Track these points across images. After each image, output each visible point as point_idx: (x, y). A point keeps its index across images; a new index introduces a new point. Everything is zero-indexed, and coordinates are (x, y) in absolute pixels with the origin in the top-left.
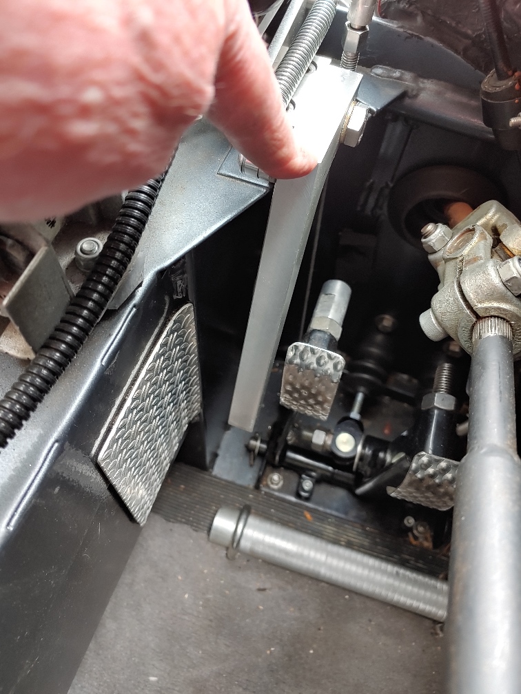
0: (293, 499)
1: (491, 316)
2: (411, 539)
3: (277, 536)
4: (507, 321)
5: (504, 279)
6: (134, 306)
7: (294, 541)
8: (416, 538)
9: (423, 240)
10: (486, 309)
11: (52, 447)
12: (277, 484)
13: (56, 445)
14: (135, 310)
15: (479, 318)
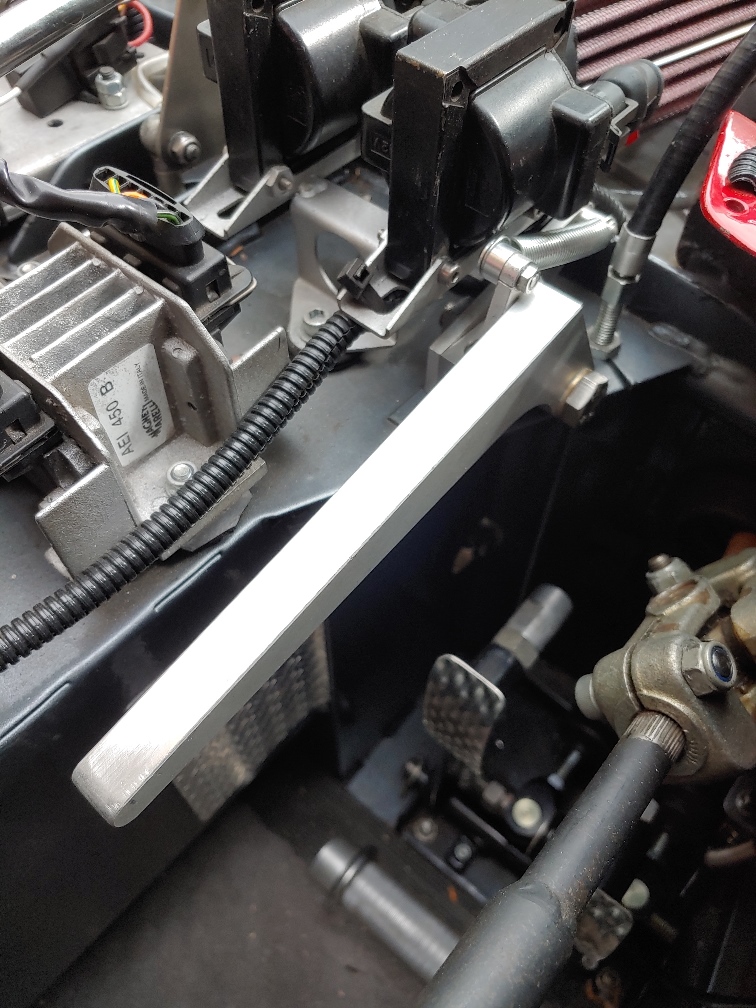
0: (440, 863)
1: (659, 712)
2: (589, 989)
3: (396, 904)
4: (679, 726)
5: (685, 668)
6: (220, 553)
7: (415, 920)
8: (596, 990)
9: (648, 575)
10: (653, 700)
11: (61, 687)
12: (426, 834)
13: (67, 685)
14: (219, 557)
15: (643, 709)
